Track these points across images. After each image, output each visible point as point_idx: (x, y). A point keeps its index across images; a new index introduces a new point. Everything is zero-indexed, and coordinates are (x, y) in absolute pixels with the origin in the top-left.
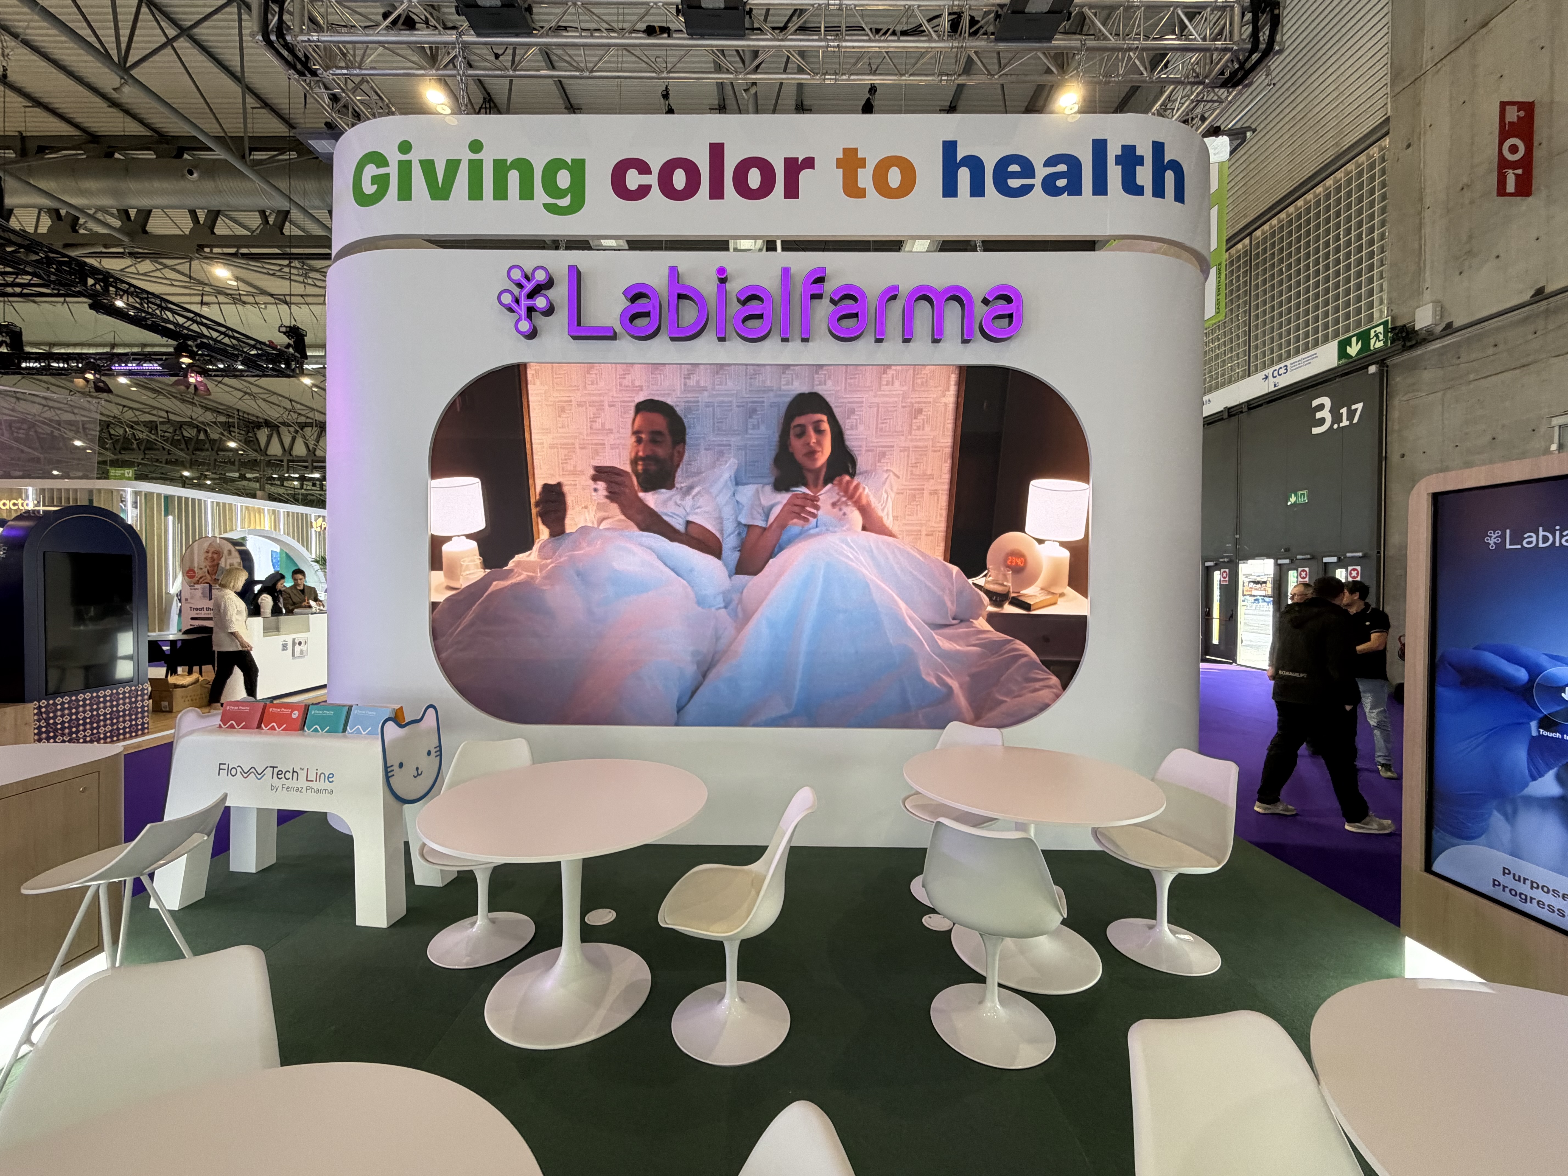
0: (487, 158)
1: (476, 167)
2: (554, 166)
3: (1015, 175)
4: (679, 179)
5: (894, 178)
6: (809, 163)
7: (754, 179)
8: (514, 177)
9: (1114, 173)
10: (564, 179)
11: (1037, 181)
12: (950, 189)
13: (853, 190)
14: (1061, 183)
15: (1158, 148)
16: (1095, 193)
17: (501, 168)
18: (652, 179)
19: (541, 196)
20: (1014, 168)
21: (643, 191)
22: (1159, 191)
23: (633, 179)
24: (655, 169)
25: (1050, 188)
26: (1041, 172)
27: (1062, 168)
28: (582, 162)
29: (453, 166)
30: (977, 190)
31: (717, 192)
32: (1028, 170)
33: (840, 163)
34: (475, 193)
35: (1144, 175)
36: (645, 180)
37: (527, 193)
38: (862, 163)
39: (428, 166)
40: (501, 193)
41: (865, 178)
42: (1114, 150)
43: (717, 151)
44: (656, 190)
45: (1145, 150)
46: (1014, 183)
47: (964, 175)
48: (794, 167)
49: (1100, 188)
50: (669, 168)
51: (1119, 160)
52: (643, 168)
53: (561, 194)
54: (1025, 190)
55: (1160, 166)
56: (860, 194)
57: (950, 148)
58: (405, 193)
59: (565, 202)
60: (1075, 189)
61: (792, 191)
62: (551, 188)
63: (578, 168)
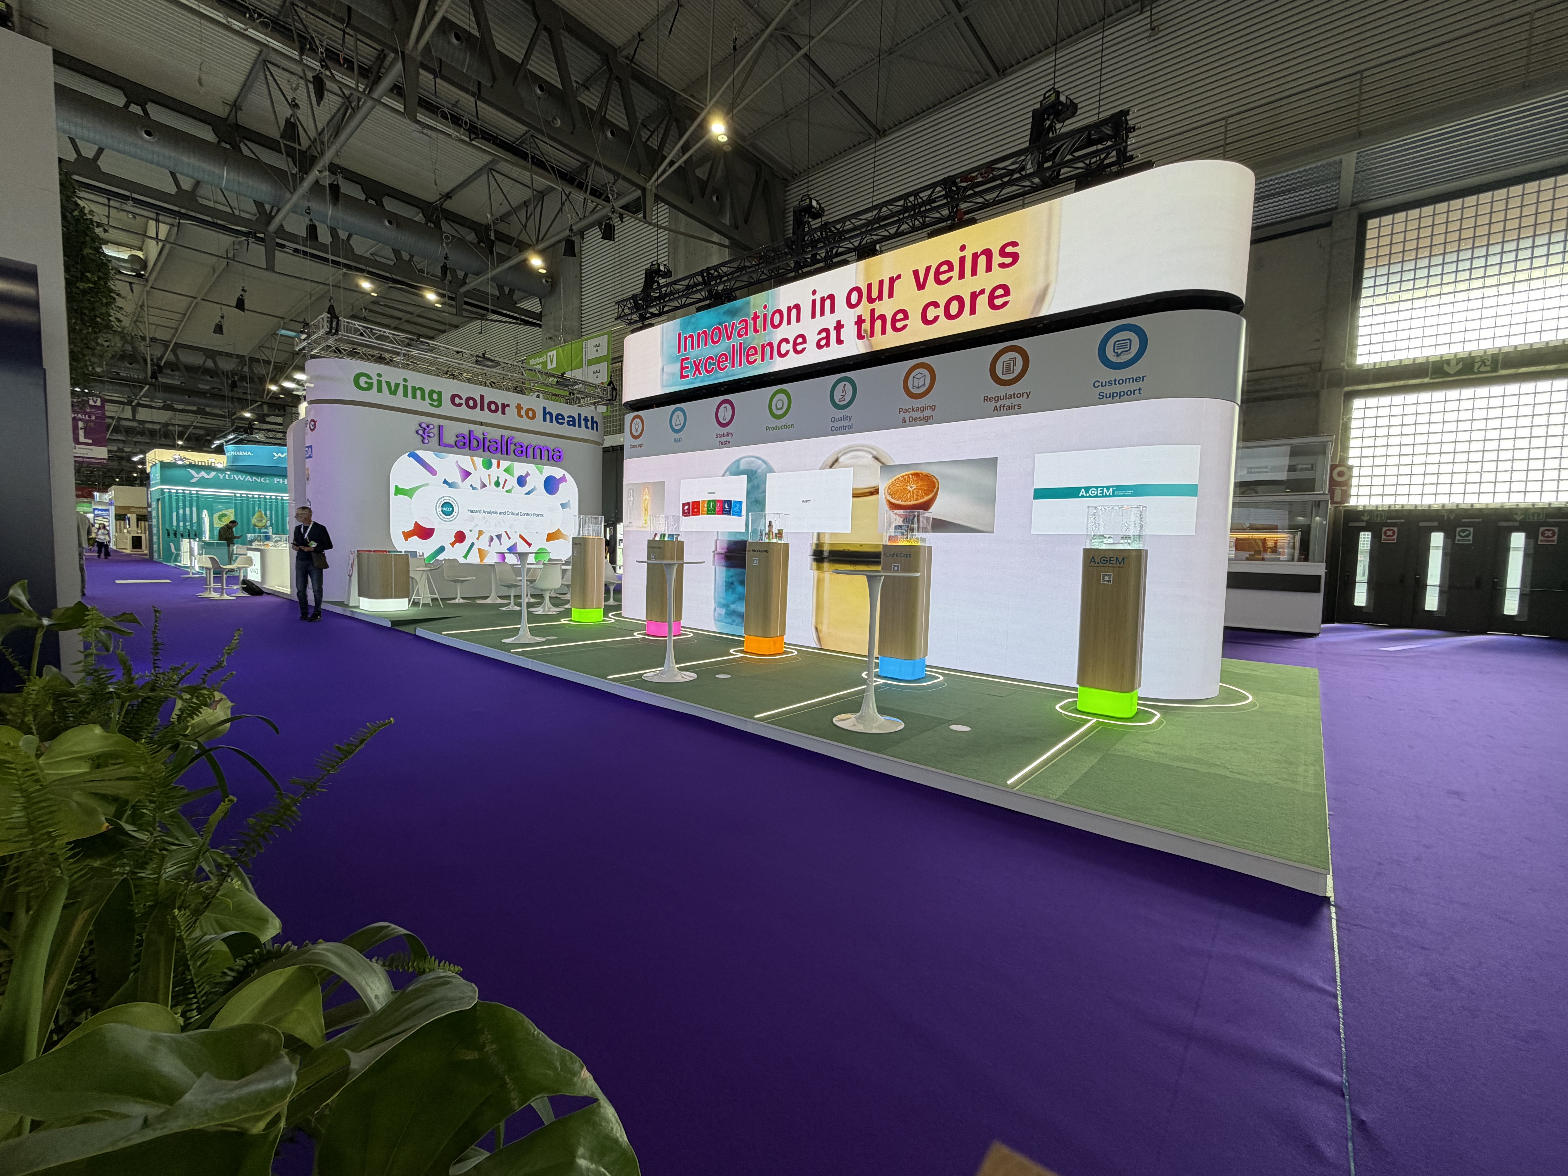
0: (410, 385)
1: (405, 387)
2: (432, 392)
3: (560, 419)
4: (471, 403)
5: (531, 414)
6: (508, 405)
8: (418, 393)
9: (583, 423)
10: (435, 396)
11: (565, 421)
12: (545, 420)
13: (520, 415)
14: (571, 423)
15: (592, 417)
17: (414, 389)
18: (463, 402)
19: (428, 400)
20: (560, 417)
21: (460, 405)
22: (593, 429)
23: (457, 400)
24: (464, 399)
25: (568, 424)
26: (567, 419)
27: (571, 419)
28: (441, 392)
29: (397, 385)
30: (551, 421)
31: (482, 409)
32: (563, 418)
33: (516, 407)
34: (405, 395)
35: (589, 424)
36: (461, 401)
38: (522, 408)
39: (388, 384)
40: (414, 397)
41: (523, 412)
42: (583, 417)
43: (482, 397)
44: (464, 405)
45: (589, 418)
46: (560, 421)
47: (548, 416)
48: (504, 406)
49: (580, 426)
50: (468, 399)
51: (583, 419)
52: (460, 398)
53: (435, 401)
54: (563, 423)
55: (593, 422)
56: (522, 417)
57: (544, 408)
58: (380, 390)
59: (436, 403)
60: (574, 425)
61: (503, 413)
62: (431, 399)
63: (440, 394)
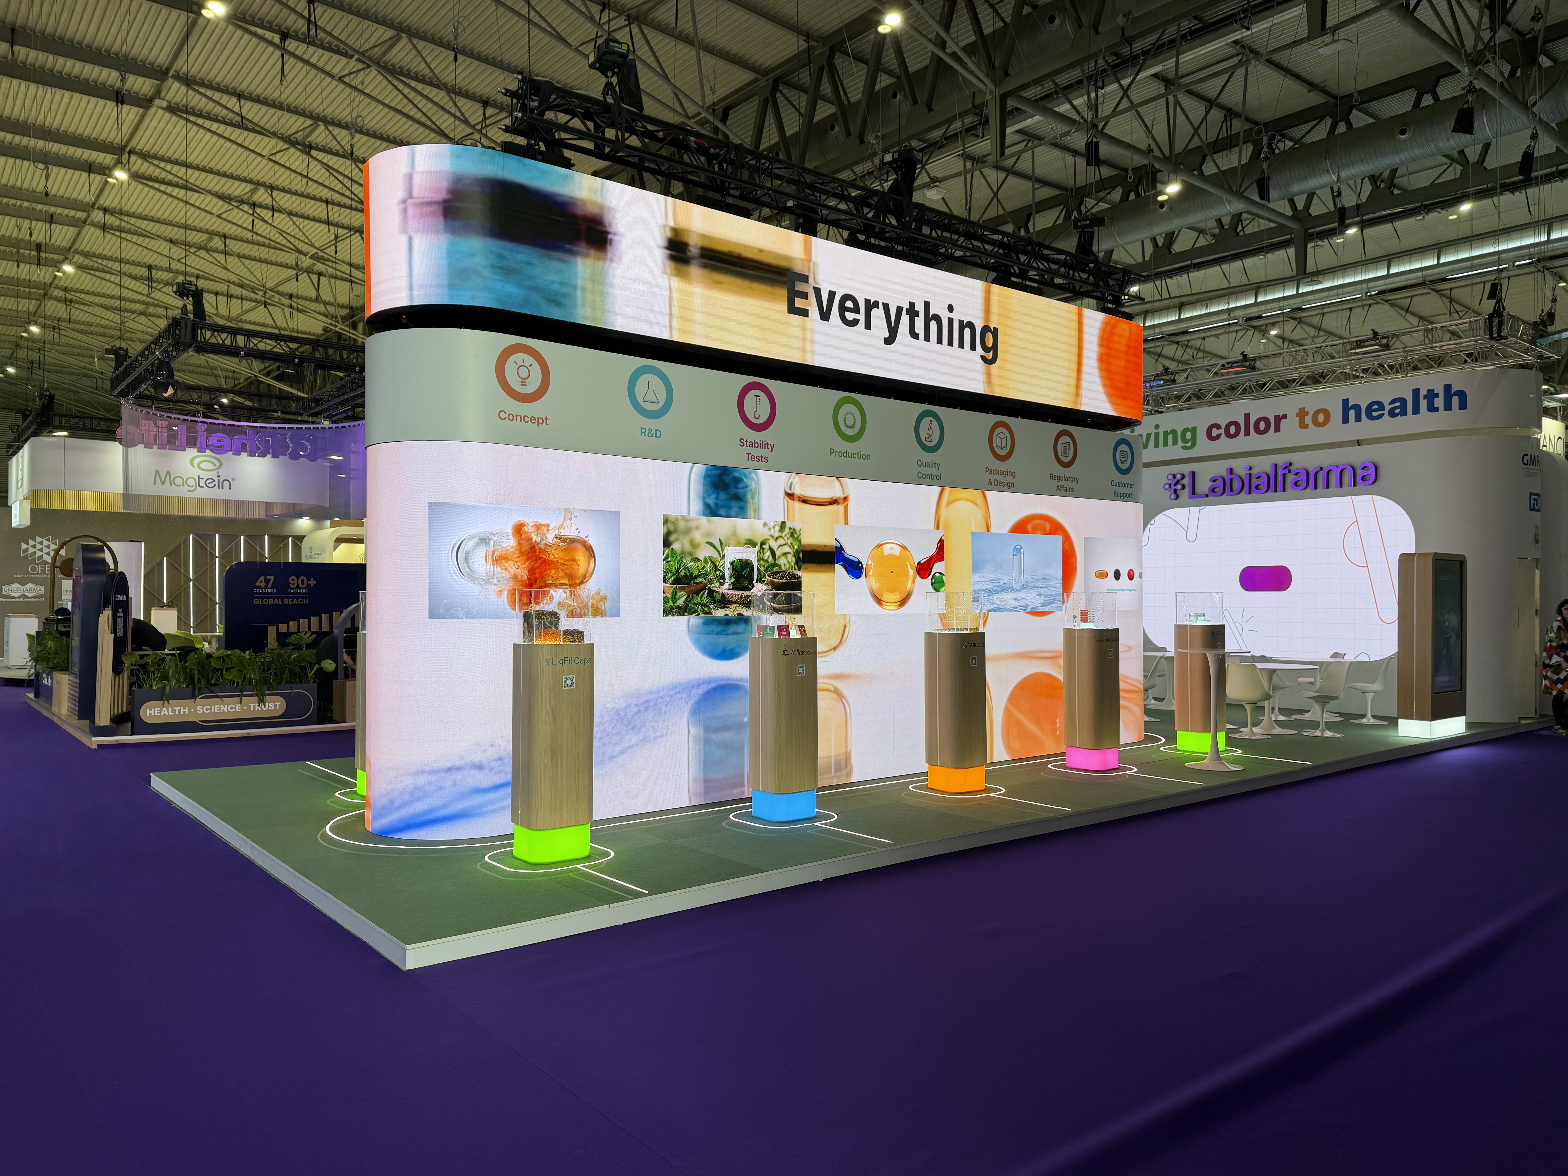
0: (1161, 431)
1: (1157, 435)
2: (1186, 430)
3: (1375, 410)
4: (1233, 430)
5: (1321, 418)
6: (1285, 416)
7: (1262, 426)
8: (1170, 437)
9: (1423, 403)
10: (1189, 435)
11: (1386, 412)
12: (1346, 420)
13: (1303, 426)
14: (1397, 411)
15: (1448, 387)
16: (1414, 414)
17: (1166, 434)
18: (1222, 431)
19: (1180, 443)
20: (1375, 407)
21: (1218, 436)
22: (1448, 407)
23: (1215, 432)
24: (1223, 428)
25: (1392, 414)
26: (1388, 407)
27: (1398, 404)
28: (1195, 428)
30: (1358, 419)
31: (1247, 433)
32: (1381, 406)
33: (1298, 415)
34: (1157, 445)
35: (1439, 402)
37: (1175, 443)
38: (1307, 414)
41: (1308, 420)
43: (1247, 416)
44: (1223, 435)
45: (1440, 390)
46: (1375, 414)
47: (1352, 413)
48: (1278, 419)
49: (1416, 411)
50: (1228, 426)
51: (1425, 397)
52: (1218, 427)
53: (1188, 441)
54: (1380, 416)
55: (1450, 395)
56: (1306, 427)
59: (1189, 444)
60: (1404, 413)
61: (1277, 429)
62: (1184, 440)
63: (1194, 430)
